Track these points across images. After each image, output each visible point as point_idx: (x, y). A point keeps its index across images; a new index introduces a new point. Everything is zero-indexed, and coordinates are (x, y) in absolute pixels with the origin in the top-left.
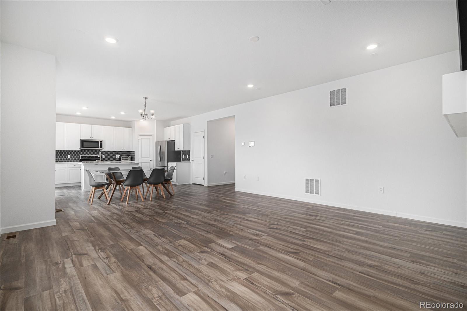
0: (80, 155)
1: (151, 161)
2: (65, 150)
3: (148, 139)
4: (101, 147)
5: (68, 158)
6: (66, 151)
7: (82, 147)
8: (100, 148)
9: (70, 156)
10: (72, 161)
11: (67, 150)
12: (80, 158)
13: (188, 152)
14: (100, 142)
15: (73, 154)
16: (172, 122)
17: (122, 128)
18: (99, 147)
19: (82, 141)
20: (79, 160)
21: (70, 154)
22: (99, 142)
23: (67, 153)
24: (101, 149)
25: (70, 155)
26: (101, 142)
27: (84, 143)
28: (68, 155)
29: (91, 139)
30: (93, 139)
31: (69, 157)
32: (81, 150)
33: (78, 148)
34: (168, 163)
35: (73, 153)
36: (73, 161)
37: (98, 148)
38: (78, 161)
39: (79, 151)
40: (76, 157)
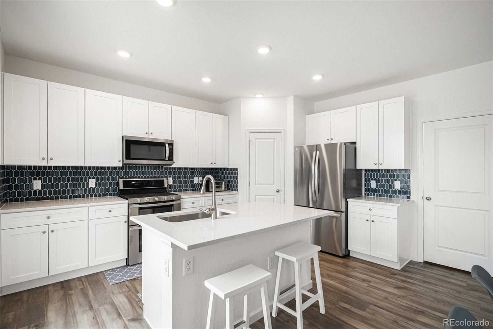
0: (120, 178)
1: (278, 191)
2: (83, 165)
3: (273, 140)
4: (171, 158)
5: (90, 186)
6: (85, 168)
7: (126, 159)
8: (169, 160)
9: (94, 180)
10: (99, 195)
11: (87, 165)
12: (121, 187)
13: (407, 174)
14: (169, 144)
15: (103, 175)
16: (317, 105)
17: (212, 114)
18: (167, 159)
19: (126, 140)
20: (116, 191)
21: (95, 175)
22: (167, 145)
23: (87, 175)
24: (169, 162)
25: (93, 178)
26: (171, 145)
27: (132, 147)
28: (90, 178)
29: (146, 136)
30: (151, 136)
31: (92, 183)
32: (125, 166)
33: (117, 161)
34: (347, 202)
35: (103, 172)
36: (103, 195)
37: (164, 160)
38: (114, 194)
39: (116, 168)
40: (110, 183)
